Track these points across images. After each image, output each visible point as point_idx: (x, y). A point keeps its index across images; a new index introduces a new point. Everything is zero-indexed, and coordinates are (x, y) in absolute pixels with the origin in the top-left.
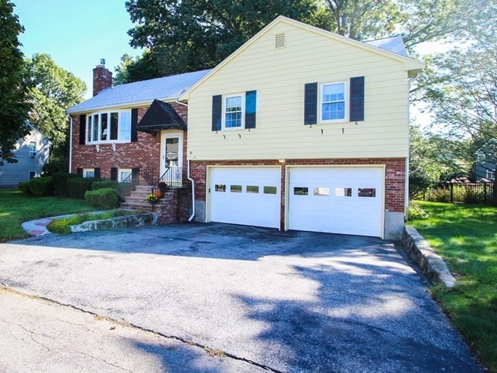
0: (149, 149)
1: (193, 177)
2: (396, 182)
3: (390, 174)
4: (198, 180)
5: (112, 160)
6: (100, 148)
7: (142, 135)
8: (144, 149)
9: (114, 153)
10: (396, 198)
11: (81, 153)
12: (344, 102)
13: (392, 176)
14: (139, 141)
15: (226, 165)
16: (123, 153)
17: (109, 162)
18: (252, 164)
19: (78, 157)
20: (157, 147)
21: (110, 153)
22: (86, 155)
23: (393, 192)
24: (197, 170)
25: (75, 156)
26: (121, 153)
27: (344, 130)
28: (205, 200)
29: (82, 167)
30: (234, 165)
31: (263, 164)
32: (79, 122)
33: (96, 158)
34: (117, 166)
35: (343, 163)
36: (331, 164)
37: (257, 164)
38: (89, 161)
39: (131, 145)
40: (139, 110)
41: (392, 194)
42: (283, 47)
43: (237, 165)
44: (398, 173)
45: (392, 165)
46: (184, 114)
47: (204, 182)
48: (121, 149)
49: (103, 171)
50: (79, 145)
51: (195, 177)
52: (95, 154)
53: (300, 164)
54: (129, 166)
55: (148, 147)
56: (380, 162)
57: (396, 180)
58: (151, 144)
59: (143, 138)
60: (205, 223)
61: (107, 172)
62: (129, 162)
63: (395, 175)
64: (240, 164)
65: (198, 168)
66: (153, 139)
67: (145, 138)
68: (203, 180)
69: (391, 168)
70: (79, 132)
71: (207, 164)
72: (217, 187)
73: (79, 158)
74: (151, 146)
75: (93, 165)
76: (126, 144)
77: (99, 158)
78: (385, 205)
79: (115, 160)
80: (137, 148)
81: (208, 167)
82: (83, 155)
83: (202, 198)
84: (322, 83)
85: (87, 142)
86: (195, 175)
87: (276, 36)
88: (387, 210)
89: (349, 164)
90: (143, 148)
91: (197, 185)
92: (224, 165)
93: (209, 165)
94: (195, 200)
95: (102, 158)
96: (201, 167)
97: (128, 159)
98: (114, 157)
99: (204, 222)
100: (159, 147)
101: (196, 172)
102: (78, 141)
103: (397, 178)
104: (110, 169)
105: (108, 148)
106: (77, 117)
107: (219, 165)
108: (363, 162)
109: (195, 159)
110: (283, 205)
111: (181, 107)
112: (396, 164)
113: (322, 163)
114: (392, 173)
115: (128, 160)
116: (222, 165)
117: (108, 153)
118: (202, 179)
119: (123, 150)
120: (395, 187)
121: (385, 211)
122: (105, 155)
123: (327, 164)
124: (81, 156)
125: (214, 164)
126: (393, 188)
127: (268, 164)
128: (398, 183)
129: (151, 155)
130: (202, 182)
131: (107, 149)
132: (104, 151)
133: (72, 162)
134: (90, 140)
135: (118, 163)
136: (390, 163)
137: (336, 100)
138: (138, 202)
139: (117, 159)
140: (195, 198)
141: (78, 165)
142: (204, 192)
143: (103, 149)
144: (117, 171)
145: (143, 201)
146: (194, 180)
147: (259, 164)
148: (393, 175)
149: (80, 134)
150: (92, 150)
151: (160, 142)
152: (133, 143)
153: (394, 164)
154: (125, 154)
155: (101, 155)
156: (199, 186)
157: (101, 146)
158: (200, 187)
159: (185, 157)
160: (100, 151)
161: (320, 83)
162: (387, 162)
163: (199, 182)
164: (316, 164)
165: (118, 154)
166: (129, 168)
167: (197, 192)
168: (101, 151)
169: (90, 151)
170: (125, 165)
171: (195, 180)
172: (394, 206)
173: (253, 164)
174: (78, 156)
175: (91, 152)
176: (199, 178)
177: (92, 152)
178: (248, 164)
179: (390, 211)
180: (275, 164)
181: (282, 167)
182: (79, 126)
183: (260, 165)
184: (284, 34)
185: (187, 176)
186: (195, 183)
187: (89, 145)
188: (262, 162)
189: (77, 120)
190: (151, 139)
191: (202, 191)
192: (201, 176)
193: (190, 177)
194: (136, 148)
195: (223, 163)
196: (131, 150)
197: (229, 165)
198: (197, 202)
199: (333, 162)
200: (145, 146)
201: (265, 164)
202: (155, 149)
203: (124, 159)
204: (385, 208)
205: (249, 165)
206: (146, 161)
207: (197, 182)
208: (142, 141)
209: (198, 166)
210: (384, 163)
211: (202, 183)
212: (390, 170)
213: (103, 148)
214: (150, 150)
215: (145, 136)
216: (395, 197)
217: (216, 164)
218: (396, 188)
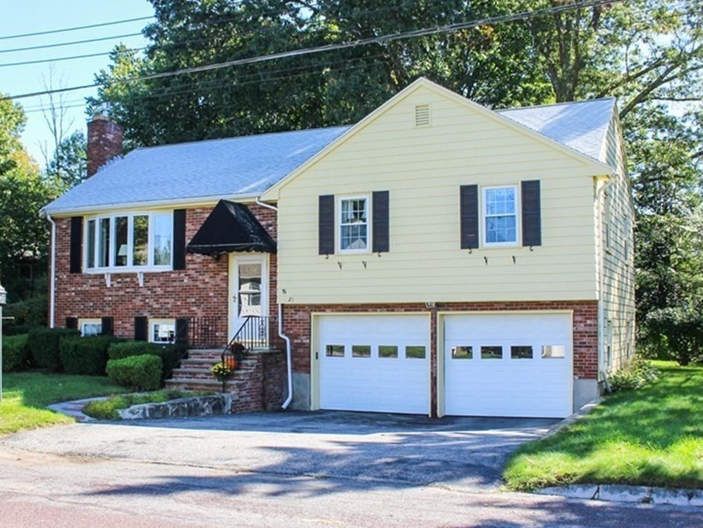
0: (207, 283)
1: (288, 332)
2: (587, 335)
3: (578, 324)
4: (297, 338)
5: (138, 302)
6: (112, 280)
7: (194, 258)
8: (198, 283)
9: (141, 290)
10: (587, 358)
11: (73, 289)
12: (514, 216)
13: (581, 327)
14: (189, 269)
15: (345, 311)
16: (159, 289)
17: (130, 306)
18: (385, 309)
19: (69, 297)
20: (222, 280)
21: (132, 290)
22: (84, 292)
23: (583, 350)
24: (296, 320)
25: (62, 294)
26: (155, 289)
27: (516, 259)
28: (309, 372)
29: (76, 317)
30: (357, 311)
31: (403, 309)
32: (69, 231)
33: (105, 299)
34: (145, 315)
35: (518, 307)
36: (501, 309)
37: (393, 311)
38: (91, 304)
39: (173, 275)
40: (187, 212)
41: (582, 353)
42: (426, 125)
43: (362, 311)
44: (589, 322)
45: (581, 311)
46: (270, 222)
47: (308, 341)
48: (154, 282)
49: (120, 322)
50: (68, 274)
51: (291, 332)
52: (103, 291)
53: (458, 310)
54: (171, 314)
55: (207, 280)
56: (565, 306)
57: (587, 332)
58: (212, 275)
59: (196, 263)
60: (310, 411)
61: (127, 325)
62: (169, 306)
63: (585, 325)
64: (367, 311)
65: (296, 317)
66: (215, 265)
67: (200, 263)
68: (305, 337)
69: (580, 315)
70: (69, 250)
71: (311, 311)
72: (331, 350)
73: (70, 300)
74: (211, 277)
75: (98, 312)
76: (163, 273)
77: (110, 298)
78: (574, 371)
79: (142, 303)
80: (185, 281)
81: (314, 316)
82: (77, 293)
83: (304, 368)
84: (485, 186)
85: (85, 269)
86: (291, 329)
87: (417, 107)
88: (577, 378)
89: (526, 309)
90: (196, 280)
91: (295, 347)
92: (340, 311)
93: (315, 311)
94: (292, 372)
95: (117, 298)
96: (300, 315)
97: (167, 300)
98: (140, 298)
99: (308, 410)
100: (226, 279)
101: (293, 324)
102: (68, 266)
103: (587, 329)
104: (133, 320)
105: (128, 279)
106: (64, 222)
107: (332, 311)
108: (544, 306)
109: (291, 303)
110: (434, 375)
111: (265, 211)
112: (586, 309)
113: (489, 308)
114: (581, 322)
115: (168, 303)
116: (337, 311)
117: (128, 290)
118: (304, 335)
119: (158, 284)
120: (585, 343)
121: (574, 379)
122: (121, 293)
123: (496, 309)
124: (73, 294)
125: (324, 311)
126: (583, 345)
127: (411, 310)
128: (589, 336)
129: (211, 294)
130: (304, 341)
131: (127, 282)
132: (120, 285)
133: (55, 307)
134: (91, 265)
135: (149, 309)
136: (578, 307)
137: (504, 213)
138: (195, 378)
139: (147, 301)
140: (292, 369)
141: (69, 312)
142: (308, 359)
143: (118, 283)
144: (147, 323)
145: (204, 376)
146: (290, 338)
147: (396, 309)
148: (582, 325)
149: (71, 254)
150: (98, 283)
151: (227, 271)
152: (177, 271)
153: (583, 310)
154: (162, 292)
155: (114, 293)
156: (300, 347)
157: (115, 277)
158: (301, 350)
159: (273, 298)
160: (112, 285)
161: (481, 187)
162: (575, 306)
163: (299, 341)
164: (481, 310)
165: (149, 292)
166: (172, 317)
167: (296, 359)
168: (115, 286)
169: (91, 286)
170: (162, 311)
171: (292, 337)
172: (584, 371)
173: (388, 311)
174: (67, 294)
175: (93, 288)
176: (299, 335)
177: (98, 288)
178: (378, 310)
179: (580, 378)
180: (420, 310)
181: (432, 315)
182: (69, 238)
183: (398, 311)
184: (427, 106)
185: (278, 332)
186: (291, 344)
187: (90, 275)
188: (402, 307)
189: (64, 226)
190: (210, 265)
191: (304, 357)
192: (301, 331)
193: (283, 332)
194: (183, 281)
195: (339, 308)
196: (174, 284)
197: (348, 311)
198: (296, 375)
199: (504, 307)
200: (200, 277)
201: (406, 311)
202: (219, 282)
203: (161, 300)
204: (575, 374)
205: (381, 311)
206: (202, 305)
207: (296, 341)
208: (193, 269)
209: (296, 314)
210: (571, 308)
211: (304, 344)
212: (579, 318)
213: (119, 280)
214: (209, 286)
215: (199, 260)
216: (585, 357)
217: (327, 310)
218: (587, 344)
